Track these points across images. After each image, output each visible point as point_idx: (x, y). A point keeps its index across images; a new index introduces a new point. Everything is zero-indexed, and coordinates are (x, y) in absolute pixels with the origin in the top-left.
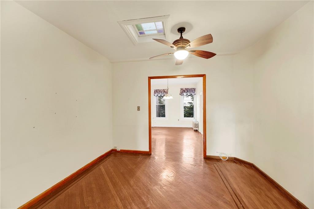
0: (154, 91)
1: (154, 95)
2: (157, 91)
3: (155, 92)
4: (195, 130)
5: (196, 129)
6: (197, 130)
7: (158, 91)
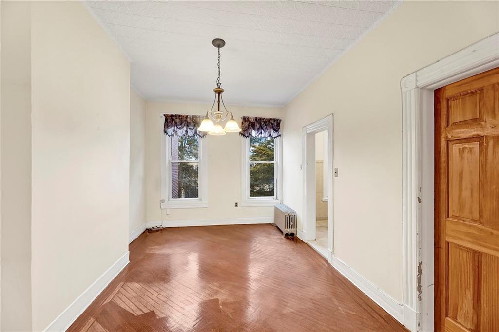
0: (164, 118)
1: (165, 132)
2: (173, 120)
3: (166, 120)
4: (287, 235)
5: (289, 231)
6: (292, 234)
7: (178, 121)
